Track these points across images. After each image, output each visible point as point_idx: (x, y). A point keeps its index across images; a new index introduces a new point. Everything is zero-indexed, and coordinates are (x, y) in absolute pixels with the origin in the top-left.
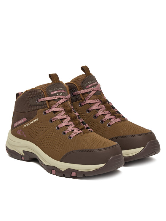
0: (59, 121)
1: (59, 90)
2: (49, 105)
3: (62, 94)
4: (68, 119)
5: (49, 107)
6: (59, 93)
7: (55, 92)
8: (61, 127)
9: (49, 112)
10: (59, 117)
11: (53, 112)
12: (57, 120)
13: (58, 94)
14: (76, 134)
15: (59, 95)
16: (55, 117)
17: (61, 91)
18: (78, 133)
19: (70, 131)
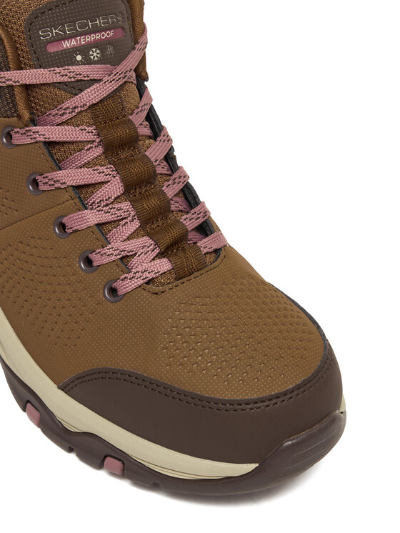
0: (67, 196)
1: (85, 34)
2: (30, 108)
3: (103, 51)
4: (115, 187)
5: (27, 115)
6: (84, 50)
7: (67, 44)
8: (77, 231)
9: (28, 141)
10: (71, 176)
11: (45, 142)
12: (59, 188)
13: (79, 58)
14: (140, 282)
15: (87, 61)
16: (50, 175)
17: (98, 36)
18: (150, 276)
19: (113, 258)
